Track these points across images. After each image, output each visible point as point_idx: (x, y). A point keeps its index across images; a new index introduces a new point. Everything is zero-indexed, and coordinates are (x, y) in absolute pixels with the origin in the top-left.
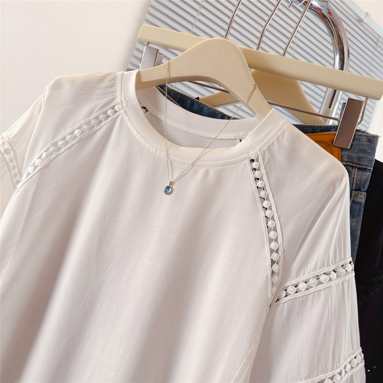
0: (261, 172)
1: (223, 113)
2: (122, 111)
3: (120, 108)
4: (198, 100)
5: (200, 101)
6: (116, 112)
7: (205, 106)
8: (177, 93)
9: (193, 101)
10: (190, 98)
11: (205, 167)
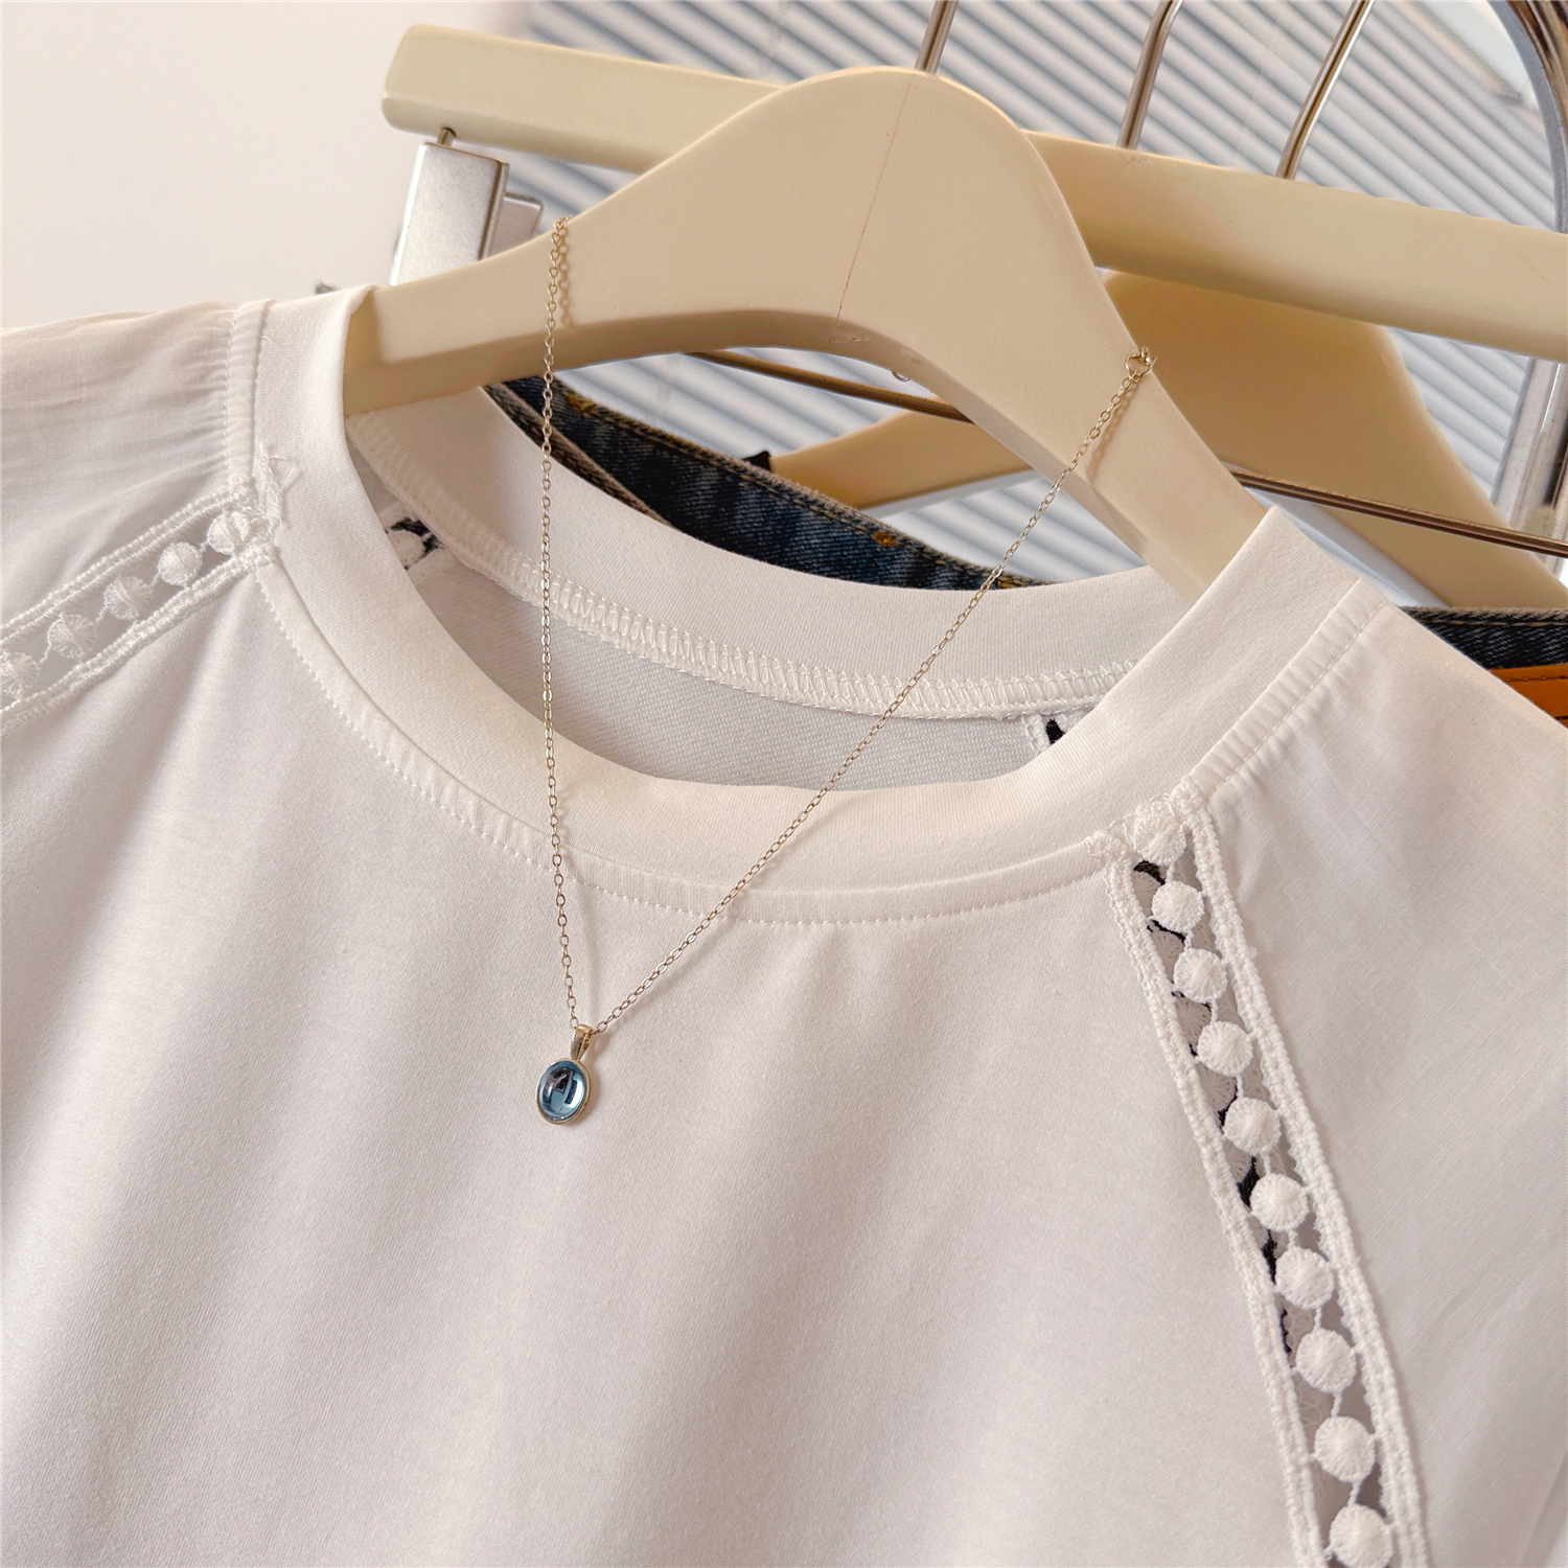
0: (1224, 962)
1: (921, 548)
2: (254, 552)
3: (244, 531)
4: (762, 472)
5: (775, 478)
6: (212, 559)
7: (808, 503)
8: (628, 431)
9: (730, 473)
10: (712, 456)
11: (820, 922)
